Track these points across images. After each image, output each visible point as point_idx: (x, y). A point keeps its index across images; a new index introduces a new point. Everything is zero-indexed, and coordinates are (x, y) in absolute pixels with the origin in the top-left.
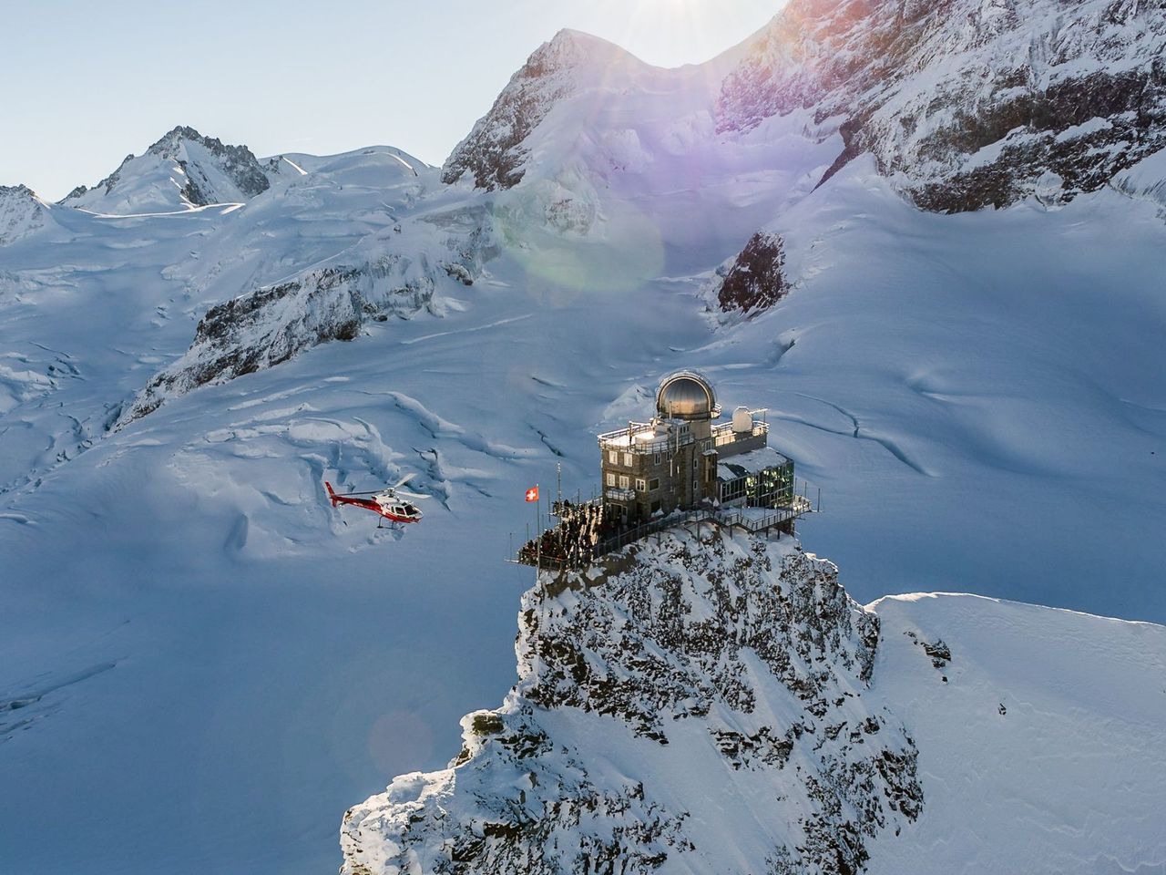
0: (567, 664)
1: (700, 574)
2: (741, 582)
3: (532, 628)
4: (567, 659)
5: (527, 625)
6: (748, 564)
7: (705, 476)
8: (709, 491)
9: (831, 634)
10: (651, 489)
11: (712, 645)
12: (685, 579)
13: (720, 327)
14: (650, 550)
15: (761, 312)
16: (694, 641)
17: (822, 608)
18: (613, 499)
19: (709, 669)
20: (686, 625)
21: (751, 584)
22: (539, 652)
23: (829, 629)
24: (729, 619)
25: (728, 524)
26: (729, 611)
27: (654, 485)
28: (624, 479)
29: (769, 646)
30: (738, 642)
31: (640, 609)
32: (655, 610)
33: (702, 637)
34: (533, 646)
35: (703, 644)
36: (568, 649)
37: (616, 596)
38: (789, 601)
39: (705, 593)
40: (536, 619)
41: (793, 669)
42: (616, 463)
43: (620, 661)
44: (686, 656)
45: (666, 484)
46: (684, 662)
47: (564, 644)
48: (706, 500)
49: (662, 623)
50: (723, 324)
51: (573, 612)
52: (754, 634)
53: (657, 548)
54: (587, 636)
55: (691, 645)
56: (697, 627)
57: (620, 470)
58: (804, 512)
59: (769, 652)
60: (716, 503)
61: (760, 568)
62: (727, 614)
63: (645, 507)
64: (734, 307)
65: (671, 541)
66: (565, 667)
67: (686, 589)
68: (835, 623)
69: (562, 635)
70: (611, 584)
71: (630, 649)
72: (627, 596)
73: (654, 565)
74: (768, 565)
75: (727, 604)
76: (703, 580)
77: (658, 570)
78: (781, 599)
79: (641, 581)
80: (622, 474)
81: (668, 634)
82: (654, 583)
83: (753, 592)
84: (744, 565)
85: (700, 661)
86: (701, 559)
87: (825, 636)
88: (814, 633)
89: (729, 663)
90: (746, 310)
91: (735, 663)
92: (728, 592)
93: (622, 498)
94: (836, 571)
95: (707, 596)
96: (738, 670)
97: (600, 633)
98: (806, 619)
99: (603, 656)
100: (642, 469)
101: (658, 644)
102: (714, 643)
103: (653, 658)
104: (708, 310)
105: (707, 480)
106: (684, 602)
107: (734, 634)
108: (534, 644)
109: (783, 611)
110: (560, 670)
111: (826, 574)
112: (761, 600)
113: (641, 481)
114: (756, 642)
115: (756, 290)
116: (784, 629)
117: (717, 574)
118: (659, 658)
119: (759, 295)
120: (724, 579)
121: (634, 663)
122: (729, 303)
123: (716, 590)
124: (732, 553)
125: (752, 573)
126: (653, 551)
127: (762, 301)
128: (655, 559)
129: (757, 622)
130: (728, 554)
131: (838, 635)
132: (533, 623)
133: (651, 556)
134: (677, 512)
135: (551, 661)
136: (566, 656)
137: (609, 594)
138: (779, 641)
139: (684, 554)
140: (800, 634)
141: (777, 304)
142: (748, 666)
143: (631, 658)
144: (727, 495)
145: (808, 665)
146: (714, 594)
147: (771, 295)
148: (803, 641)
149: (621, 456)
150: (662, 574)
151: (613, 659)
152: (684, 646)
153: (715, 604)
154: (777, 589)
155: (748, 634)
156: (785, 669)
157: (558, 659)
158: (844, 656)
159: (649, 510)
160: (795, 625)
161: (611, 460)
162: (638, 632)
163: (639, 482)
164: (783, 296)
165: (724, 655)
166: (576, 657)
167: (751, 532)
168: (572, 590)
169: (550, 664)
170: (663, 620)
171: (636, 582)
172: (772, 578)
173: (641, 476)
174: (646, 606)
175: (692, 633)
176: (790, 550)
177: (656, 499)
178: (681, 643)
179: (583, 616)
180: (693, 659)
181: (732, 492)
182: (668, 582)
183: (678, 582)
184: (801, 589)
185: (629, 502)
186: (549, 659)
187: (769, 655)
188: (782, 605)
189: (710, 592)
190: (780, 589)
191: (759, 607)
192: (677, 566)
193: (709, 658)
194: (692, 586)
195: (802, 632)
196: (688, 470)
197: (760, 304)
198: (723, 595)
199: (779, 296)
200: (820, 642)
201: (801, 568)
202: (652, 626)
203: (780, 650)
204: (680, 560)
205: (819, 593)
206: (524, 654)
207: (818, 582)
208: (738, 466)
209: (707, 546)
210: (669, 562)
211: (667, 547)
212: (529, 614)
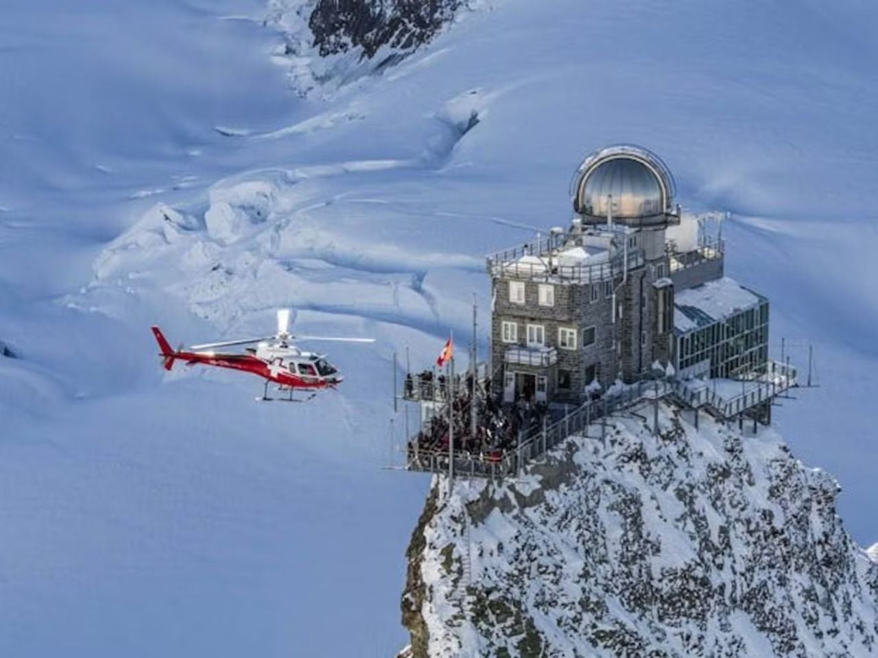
0: (510, 636)
1: (665, 488)
2: (719, 503)
3: (454, 576)
4: (512, 626)
5: (444, 572)
6: (726, 473)
7: (656, 323)
8: (660, 349)
9: (838, 593)
10: (585, 345)
11: (694, 606)
12: (645, 498)
13: (317, 87)
14: (591, 448)
15: (402, 57)
16: (669, 600)
17: (824, 550)
18: (518, 364)
19: (695, 646)
20: (656, 574)
21: (734, 507)
22: (469, 614)
23: (836, 583)
24: (712, 565)
25: (695, 404)
26: (709, 551)
27: (588, 338)
28: (536, 330)
29: (767, 609)
30: (727, 602)
31: (591, 546)
32: (614, 549)
33: (681, 594)
34: (459, 605)
35: (683, 605)
36: (513, 609)
37: (560, 522)
38: (786, 535)
39: (678, 520)
40: (459, 560)
41: (803, 647)
42: (522, 302)
43: (580, 630)
44: (661, 626)
45: (604, 336)
46: (659, 635)
47: (507, 600)
48: (656, 365)
49: (623, 568)
50: (322, 80)
51: (511, 548)
52: (746, 590)
53: (600, 446)
54: (533, 587)
55: (666, 606)
56: (672, 574)
57: (530, 313)
58: (788, 387)
59: (768, 620)
60: (670, 370)
61: (741, 481)
62: (708, 556)
63: (576, 376)
64: (343, 46)
65: (618, 432)
66: (509, 640)
67: (649, 514)
68: (842, 576)
69: (503, 585)
70: (551, 504)
71: (593, 611)
72: (574, 524)
73: (601, 475)
74: (750, 475)
75: (706, 539)
76: (669, 498)
77: (607, 482)
78: (775, 533)
79: (587, 500)
80: (532, 320)
81: (633, 588)
82: (604, 504)
83: (737, 520)
84: (720, 474)
85: (681, 634)
86: (662, 464)
87: (833, 597)
88: (820, 590)
89: (722, 636)
90: (370, 51)
91: (729, 635)
92: (704, 518)
93: (536, 361)
94: (838, 486)
95: (681, 525)
96: (734, 647)
97: (547, 583)
98: (807, 568)
99: (559, 622)
100: (571, 310)
101: (622, 603)
102: (698, 602)
103: (623, 626)
104: (289, 51)
105: (661, 331)
106: (649, 535)
107: (722, 588)
108: (460, 601)
109: (778, 553)
110: (503, 645)
111: (825, 492)
112: (750, 533)
113: (568, 330)
114: (750, 602)
115: (389, 13)
116: (783, 582)
117: (687, 489)
118: (630, 626)
119: (395, 23)
120: (696, 497)
121: (597, 634)
122: (332, 38)
123: (690, 516)
124: (701, 454)
125: (732, 488)
126: (596, 451)
127: (402, 34)
128: (600, 464)
129: (748, 570)
130: (695, 456)
131: (847, 594)
132: (455, 567)
133: (594, 459)
134: (619, 386)
135: (488, 630)
136: (510, 621)
137: (552, 520)
138: (780, 601)
139: (638, 455)
140: (804, 590)
141: (434, 41)
142: (747, 641)
143: (594, 626)
144: (686, 357)
145: (820, 641)
146: (689, 521)
147: (420, 22)
148: (808, 602)
149: (532, 288)
150: (613, 488)
151: (572, 628)
152: (655, 609)
153: (692, 538)
154: (767, 515)
155: (739, 588)
156: (791, 648)
157: (498, 627)
158: (860, 628)
159: (583, 382)
160: (795, 576)
161: (514, 297)
162: (596, 584)
163: (564, 333)
164: (445, 25)
165: (713, 623)
166: (524, 621)
167: (721, 419)
168: (502, 512)
169: (488, 634)
170: (626, 564)
171: (583, 501)
172: (758, 497)
173: (568, 323)
174: (600, 541)
175: (665, 587)
176: (773, 451)
177: (591, 362)
178: (651, 604)
179: (523, 556)
180: (670, 631)
181: (692, 353)
182: (624, 501)
183: (635, 501)
184: (795, 517)
185: (547, 369)
186: (484, 626)
187: (768, 625)
188: (776, 541)
189: (683, 517)
190: (771, 515)
191: (748, 544)
192: (631, 477)
193: (692, 628)
194: (658, 508)
195: (807, 587)
196: (635, 313)
197: (398, 42)
198: (700, 522)
199: (437, 24)
200: (828, 604)
201: (793, 481)
202: (613, 575)
203: (783, 615)
204: (635, 466)
205: (817, 526)
206: (445, 619)
207: (815, 506)
208: (692, 308)
209: (667, 442)
210: (619, 468)
211: (613, 442)
212: (448, 551)
